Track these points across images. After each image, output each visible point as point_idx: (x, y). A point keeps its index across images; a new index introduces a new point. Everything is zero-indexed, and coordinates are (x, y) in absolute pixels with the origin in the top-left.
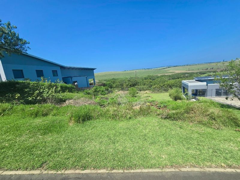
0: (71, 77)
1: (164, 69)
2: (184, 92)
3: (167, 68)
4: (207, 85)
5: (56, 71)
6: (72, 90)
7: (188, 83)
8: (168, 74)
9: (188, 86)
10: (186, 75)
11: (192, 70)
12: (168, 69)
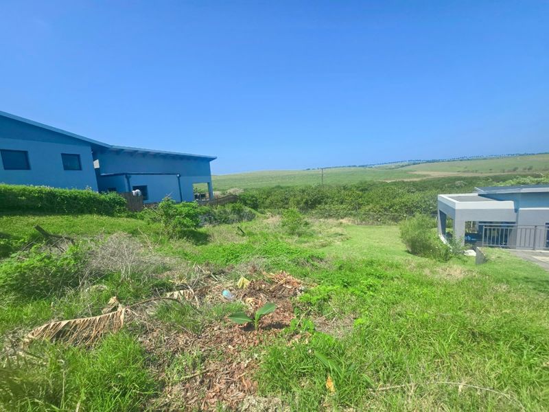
0: (128, 176)
1: (403, 166)
2: (444, 226)
3: (409, 165)
4: (516, 210)
5: (78, 156)
6: (113, 207)
7: (454, 203)
8: (412, 180)
9: (454, 210)
10: (458, 183)
11: (473, 172)
12: (411, 167)
